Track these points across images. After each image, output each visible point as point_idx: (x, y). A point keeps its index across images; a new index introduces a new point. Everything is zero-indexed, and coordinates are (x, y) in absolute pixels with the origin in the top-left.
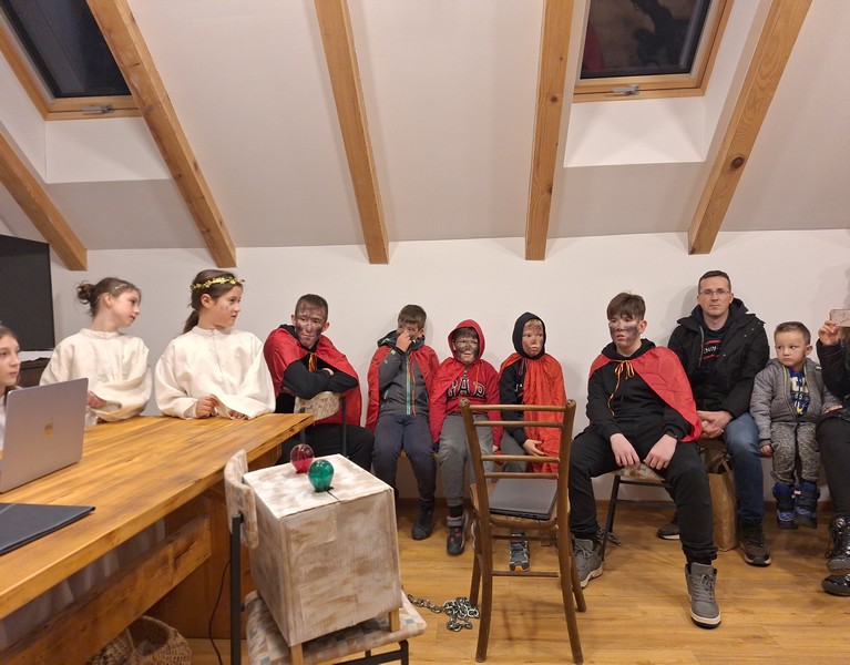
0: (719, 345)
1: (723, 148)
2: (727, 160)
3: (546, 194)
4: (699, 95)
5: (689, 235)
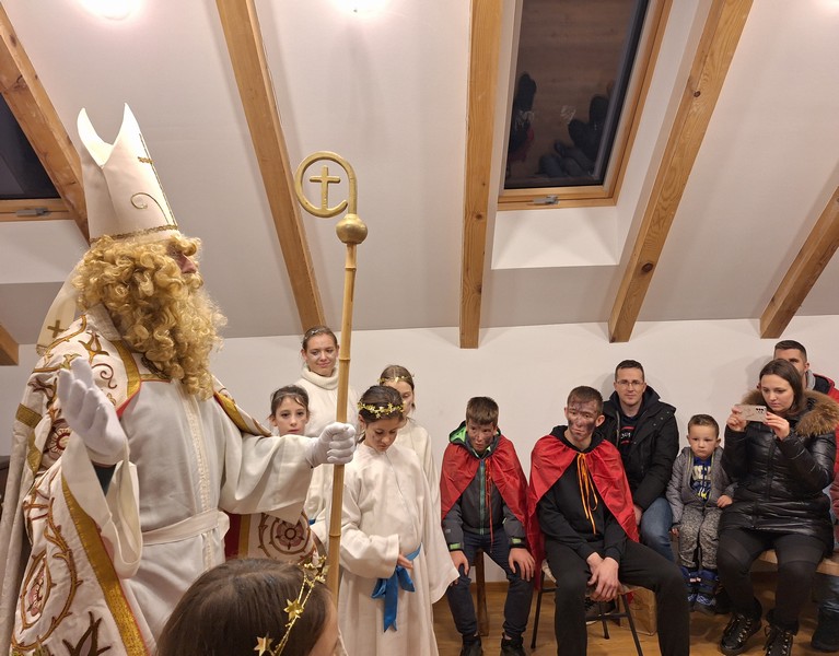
0: (632, 432)
1: (634, 254)
2: (638, 266)
3: (476, 294)
4: (611, 205)
5: (609, 326)
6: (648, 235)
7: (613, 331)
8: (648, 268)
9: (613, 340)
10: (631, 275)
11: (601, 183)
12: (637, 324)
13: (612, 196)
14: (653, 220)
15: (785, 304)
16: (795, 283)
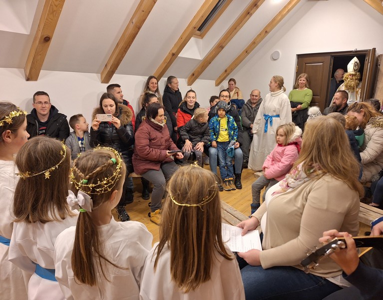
0: (45, 130)
5: (25, 71)
6: (47, 19)
7: (28, 74)
8: (47, 39)
9: (28, 80)
10: (37, 42)
12: (42, 71)
14: (49, 11)
15: (111, 68)
16: (116, 58)
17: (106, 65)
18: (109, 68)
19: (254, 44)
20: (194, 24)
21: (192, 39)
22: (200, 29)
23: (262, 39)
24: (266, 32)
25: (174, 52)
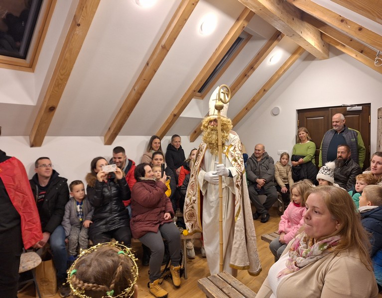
0: (45, 194)
2: (47, 107)
4: (31, 72)
5: (30, 138)
6: (52, 91)
7: (32, 141)
8: (52, 109)
9: (32, 146)
10: (43, 112)
11: (24, 57)
12: (46, 138)
13: (31, 67)
14: (55, 84)
15: (114, 131)
16: (119, 122)
17: (109, 129)
18: (112, 131)
19: (253, 102)
20: (194, 88)
21: (193, 101)
22: (200, 91)
23: (261, 96)
24: (264, 90)
25: (176, 113)
